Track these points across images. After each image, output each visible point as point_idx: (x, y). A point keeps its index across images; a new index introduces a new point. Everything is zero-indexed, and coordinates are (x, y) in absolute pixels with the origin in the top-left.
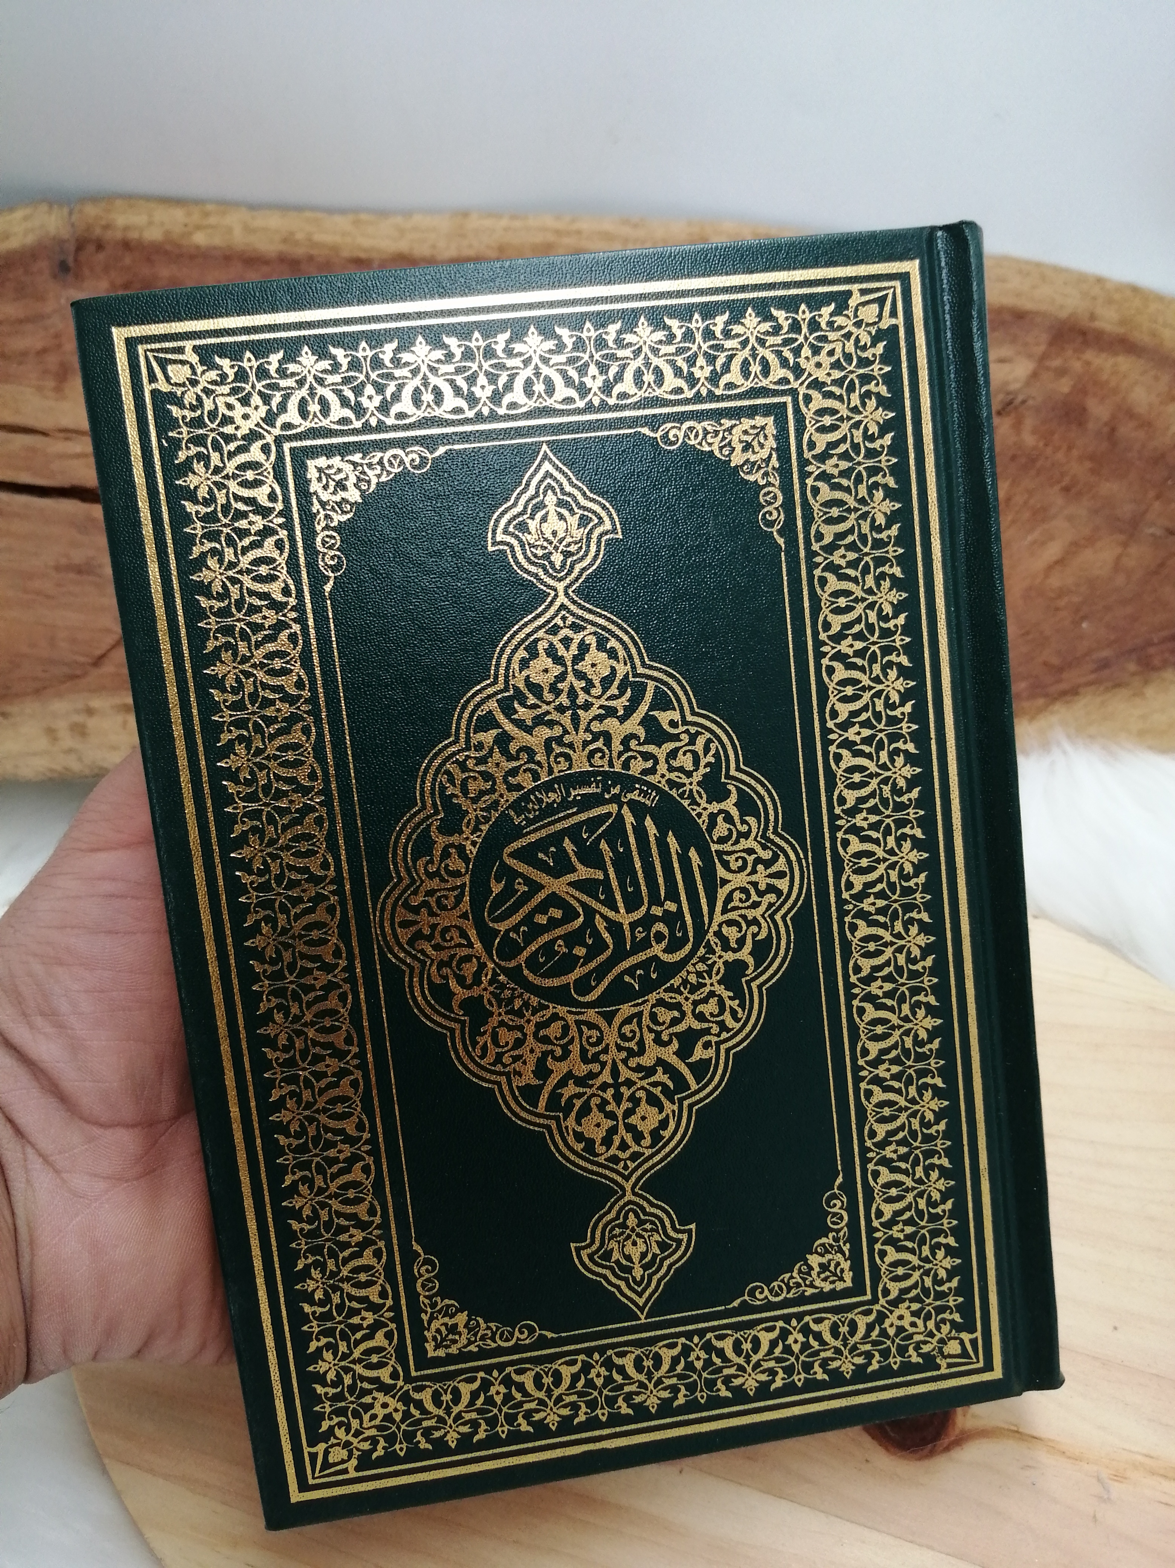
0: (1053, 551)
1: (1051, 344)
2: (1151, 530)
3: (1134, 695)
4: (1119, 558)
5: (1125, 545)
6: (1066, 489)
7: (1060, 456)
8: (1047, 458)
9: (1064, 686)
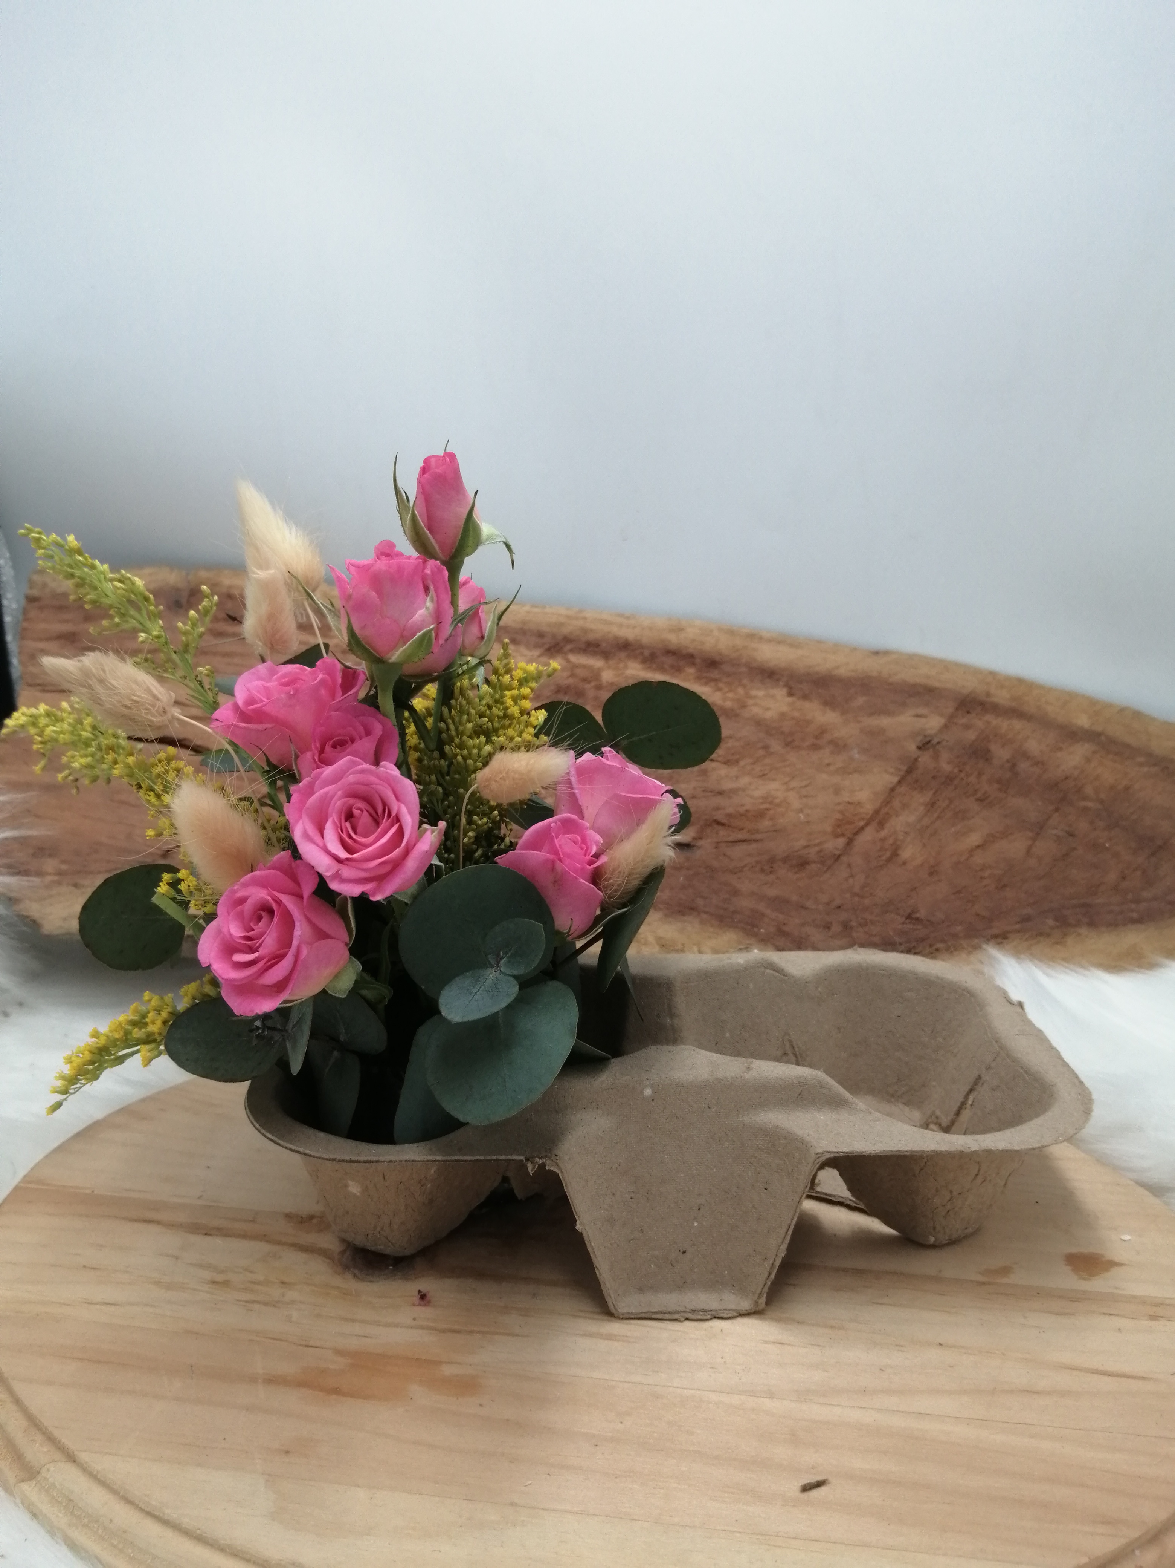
0: (974, 839)
1: (957, 709)
2: (1054, 832)
3: (1057, 943)
4: (1029, 848)
5: (1034, 840)
6: (980, 800)
7: (973, 779)
8: (962, 779)
9: (995, 931)
